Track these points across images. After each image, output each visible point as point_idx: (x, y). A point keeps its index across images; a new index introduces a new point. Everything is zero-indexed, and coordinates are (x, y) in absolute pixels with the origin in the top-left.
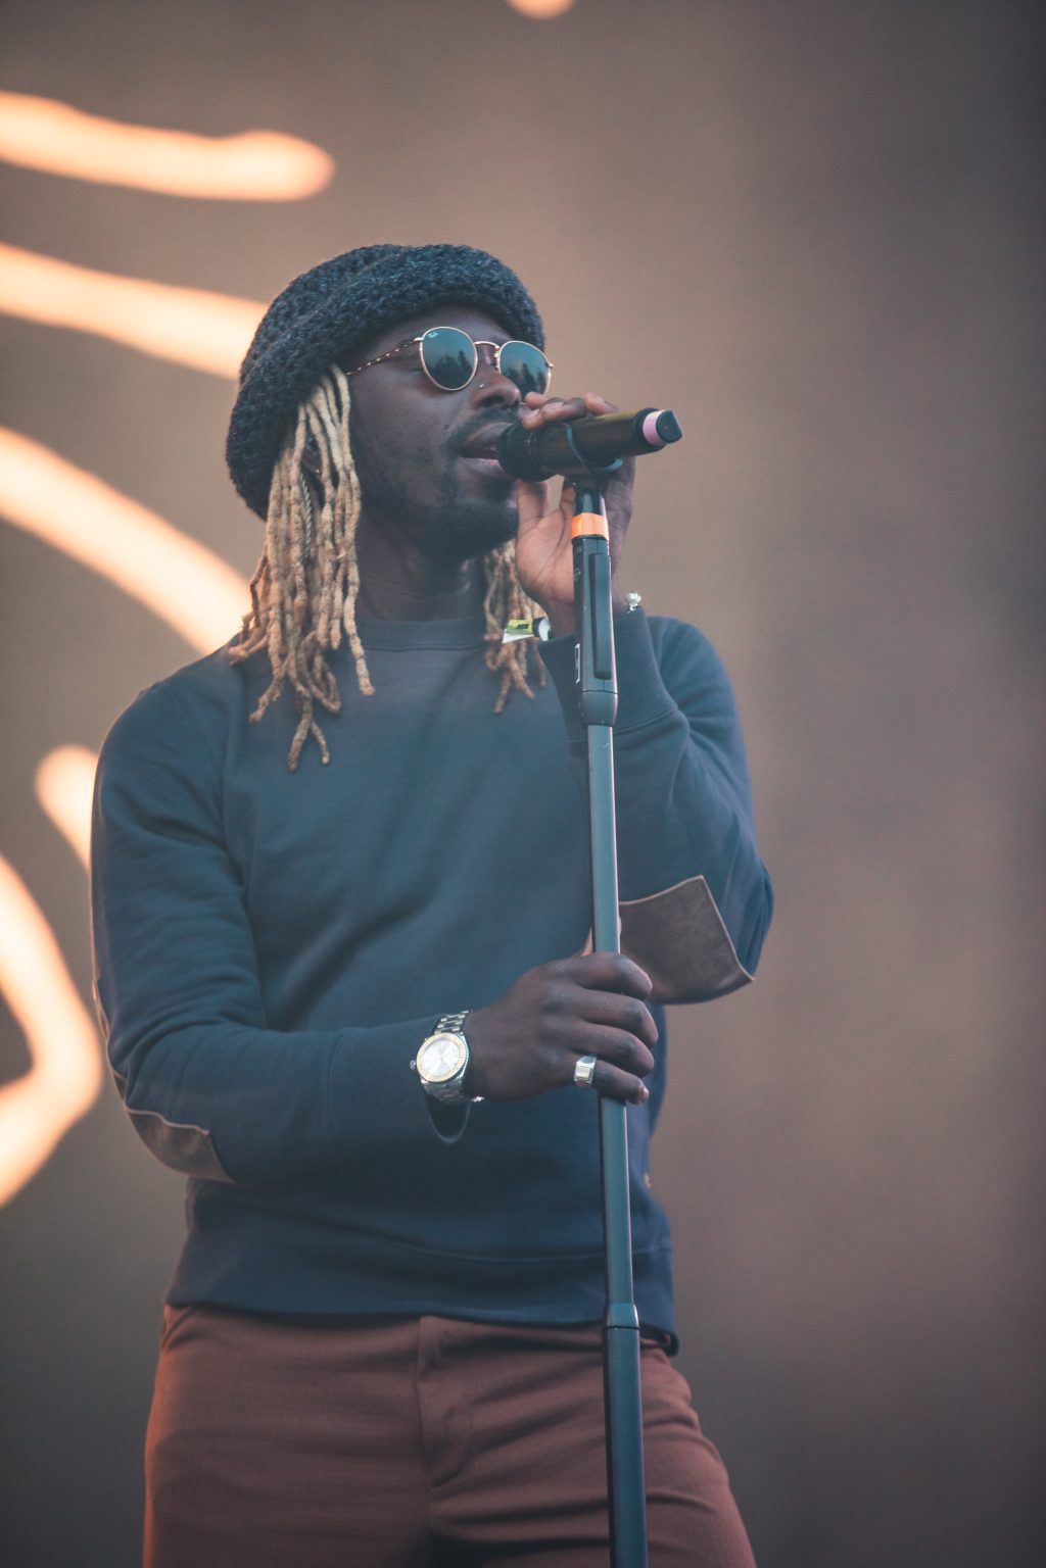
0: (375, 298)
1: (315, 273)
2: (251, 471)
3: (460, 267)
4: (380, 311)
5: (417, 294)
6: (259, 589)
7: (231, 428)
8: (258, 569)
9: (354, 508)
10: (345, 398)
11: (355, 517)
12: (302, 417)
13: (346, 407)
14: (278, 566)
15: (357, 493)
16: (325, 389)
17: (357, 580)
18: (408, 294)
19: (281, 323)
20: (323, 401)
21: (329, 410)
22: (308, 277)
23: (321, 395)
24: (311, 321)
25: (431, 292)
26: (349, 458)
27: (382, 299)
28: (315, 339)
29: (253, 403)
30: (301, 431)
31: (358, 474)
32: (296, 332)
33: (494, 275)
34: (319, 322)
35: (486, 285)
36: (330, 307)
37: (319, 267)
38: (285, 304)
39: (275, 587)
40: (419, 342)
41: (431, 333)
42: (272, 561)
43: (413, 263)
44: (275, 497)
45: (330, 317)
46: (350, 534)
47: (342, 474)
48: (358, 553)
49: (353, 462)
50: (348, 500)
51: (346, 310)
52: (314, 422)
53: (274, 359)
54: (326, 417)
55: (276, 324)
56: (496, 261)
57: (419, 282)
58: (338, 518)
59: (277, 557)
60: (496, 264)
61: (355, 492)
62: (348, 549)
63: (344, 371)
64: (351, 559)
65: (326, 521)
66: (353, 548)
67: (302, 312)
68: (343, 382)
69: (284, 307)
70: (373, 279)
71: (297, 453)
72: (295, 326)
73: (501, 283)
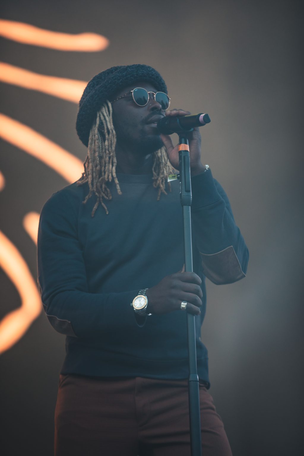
0: (119, 80)
1: (100, 74)
2: (83, 132)
3: (143, 70)
4: (120, 83)
5: (131, 78)
6: (86, 166)
7: (77, 119)
8: (86, 160)
9: (115, 140)
10: (111, 109)
11: (115, 143)
12: (98, 115)
13: (111, 112)
14: (91, 158)
15: (115, 136)
17: (116, 161)
18: (128, 78)
19: (91, 89)
20: (104, 111)
21: (106, 112)
22: (98, 76)
23: (104, 108)
24: (100, 87)
25: (135, 78)
26: (112, 126)
27: (121, 80)
28: (102, 92)
29: (84, 112)
30: (98, 119)
31: (115, 131)
33: (153, 73)
34: (103, 87)
35: (151, 75)
36: (106, 83)
37: (101, 73)
38: (92, 83)
39: (90, 164)
40: (132, 92)
41: (136, 89)
42: (89, 157)
43: (129, 69)
44: (90, 139)
45: (106, 85)
46: (113, 148)
47: (111, 131)
48: (116, 154)
49: (113, 127)
50: (112, 138)
51: (110, 83)
52: (102, 116)
53: (90, 98)
54: (105, 114)
55: (90, 89)
56: (153, 69)
57: (132, 75)
58: (110, 144)
59: (91, 156)
60: (153, 70)
61: (114, 136)
62: (113, 152)
63: (110, 101)
64: (114, 155)
65: (106, 145)
66: (114, 152)
67: (97, 85)
68: (110, 105)
69: (92, 84)
70: (118, 74)
71: (97, 126)
72: (96, 89)
73: (155, 75)
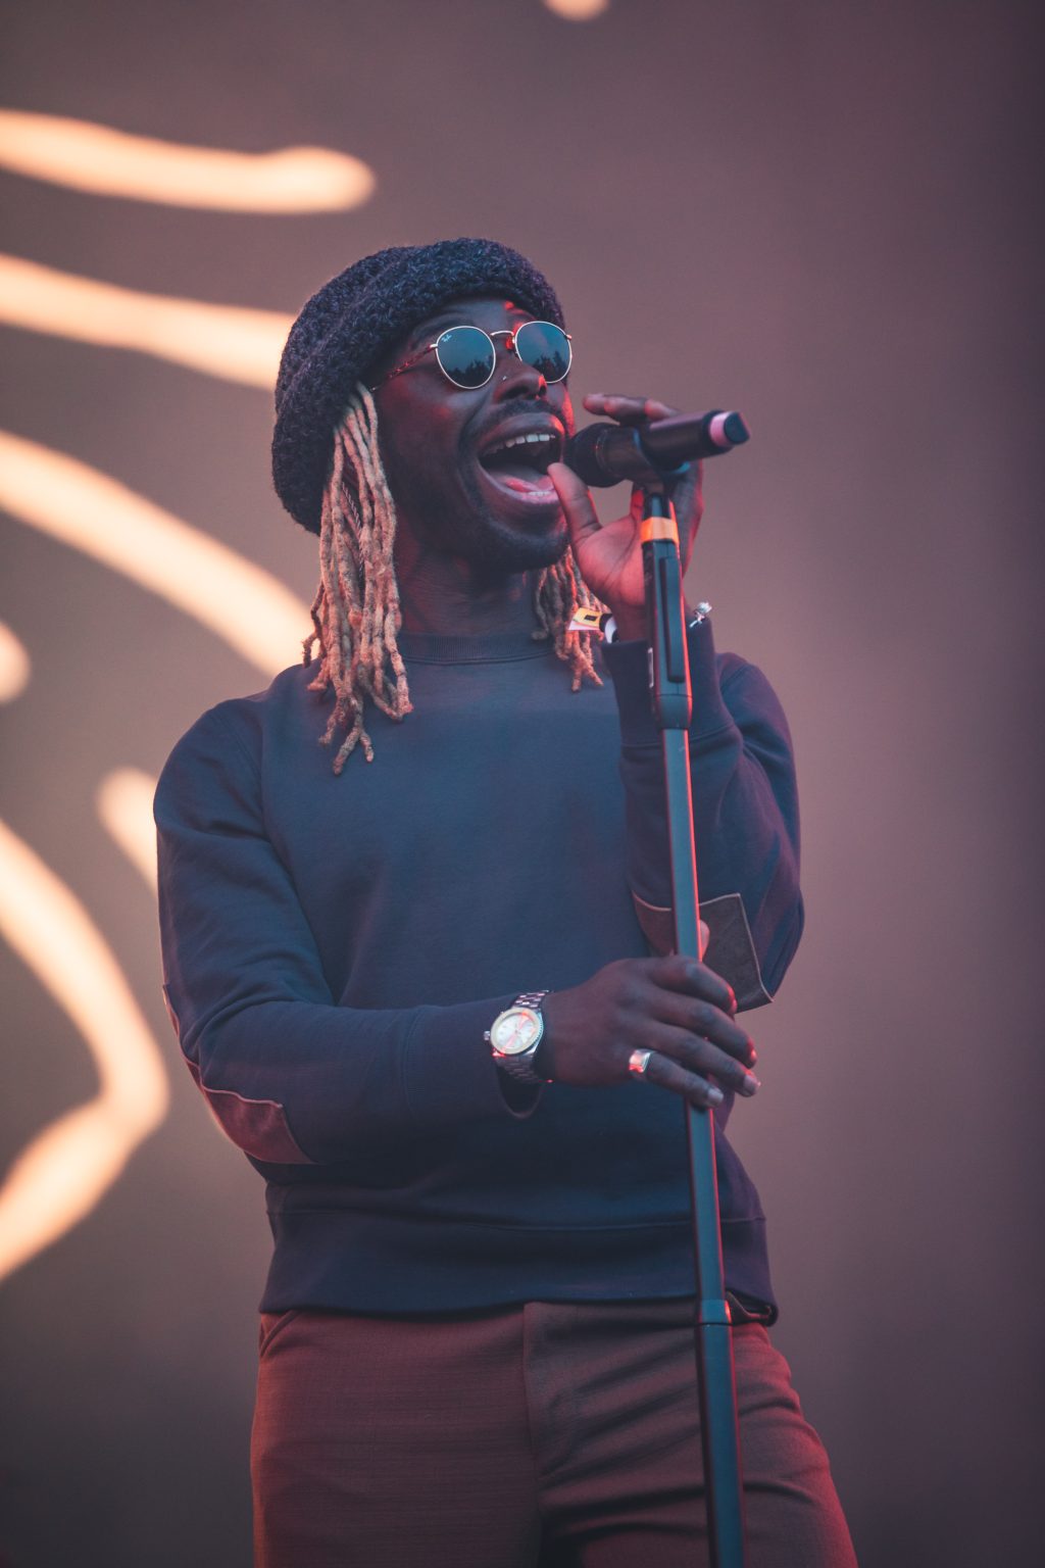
0: (383, 312)
1: (325, 292)
2: (302, 500)
3: (461, 262)
4: (391, 324)
5: (424, 298)
6: (321, 614)
7: (273, 462)
8: (317, 597)
9: (390, 523)
10: (373, 414)
11: (392, 531)
12: (338, 440)
13: (374, 423)
14: (333, 590)
15: (391, 509)
16: (354, 408)
17: (396, 596)
18: (415, 300)
19: (302, 351)
20: (354, 421)
21: (360, 429)
22: (320, 297)
23: (352, 416)
24: (328, 346)
25: (436, 293)
26: (380, 473)
27: (391, 310)
28: (334, 364)
29: (289, 436)
30: (338, 454)
31: (390, 488)
32: (315, 360)
33: (496, 261)
34: (336, 345)
35: (489, 273)
36: (343, 329)
37: (329, 285)
38: (301, 330)
39: (332, 610)
40: (434, 349)
41: (444, 336)
42: (327, 586)
43: (414, 268)
44: (326, 522)
45: (345, 338)
46: (388, 550)
47: (375, 493)
48: (397, 569)
49: (384, 477)
50: (383, 518)
51: (359, 328)
52: (348, 444)
53: (300, 390)
54: (358, 436)
55: (297, 352)
56: (497, 245)
57: (424, 286)
58: (375, 536)
59: (331, 582)
60: (497, 249)
61: (388, 507)
62: (387, 564)
63: (369, 388)
64: (389, 576)
65: (365, 542)
66: (391, 565)
67: (320, 336)
68: (369, 400)
69: (302, 334)
70: (379, 293)
71: (336, 476)
72: (314, 353)
73: (505, 267)
